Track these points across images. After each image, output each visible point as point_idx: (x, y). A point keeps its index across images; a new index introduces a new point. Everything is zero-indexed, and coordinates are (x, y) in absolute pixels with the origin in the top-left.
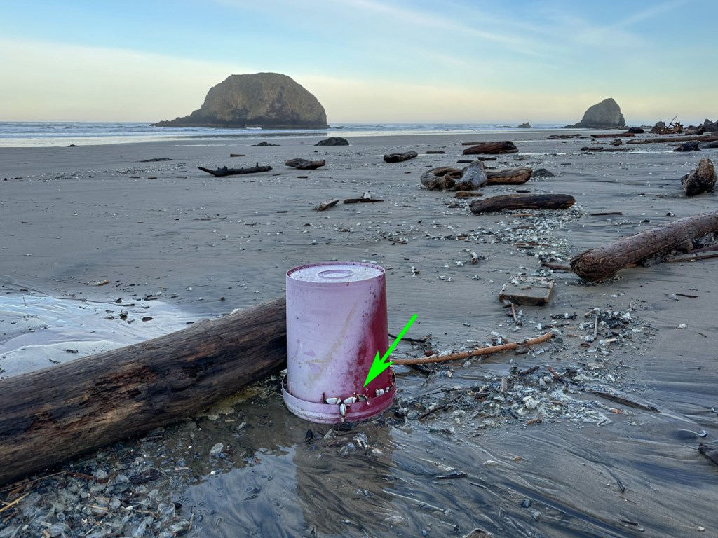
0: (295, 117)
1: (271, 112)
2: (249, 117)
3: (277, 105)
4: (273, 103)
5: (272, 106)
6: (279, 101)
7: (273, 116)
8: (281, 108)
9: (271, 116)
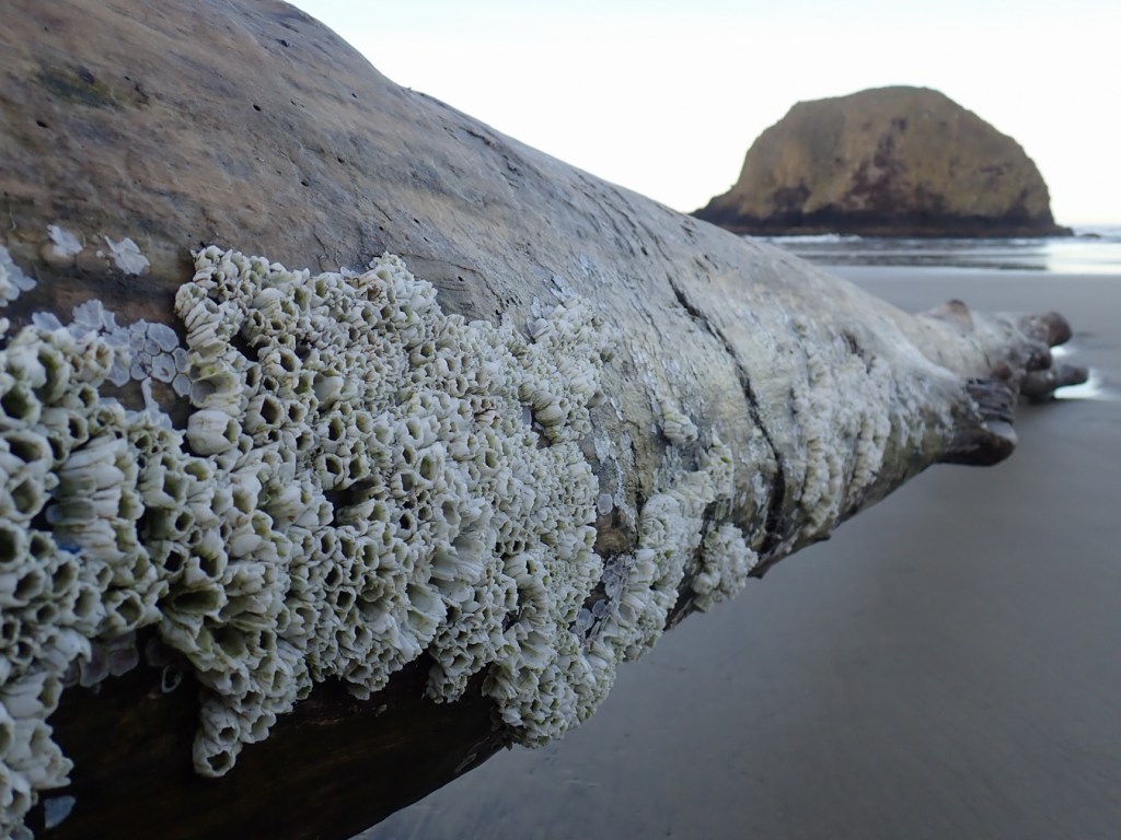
0: (929, 203)
1: (857, 191)
2: (807, 208)
3: (874, 173)
4: (864, 167)
5: (860, 177)
6: (881, 161)
7: (860, 202)
8: (885, 181)
9: (855, 204)
